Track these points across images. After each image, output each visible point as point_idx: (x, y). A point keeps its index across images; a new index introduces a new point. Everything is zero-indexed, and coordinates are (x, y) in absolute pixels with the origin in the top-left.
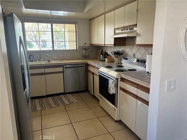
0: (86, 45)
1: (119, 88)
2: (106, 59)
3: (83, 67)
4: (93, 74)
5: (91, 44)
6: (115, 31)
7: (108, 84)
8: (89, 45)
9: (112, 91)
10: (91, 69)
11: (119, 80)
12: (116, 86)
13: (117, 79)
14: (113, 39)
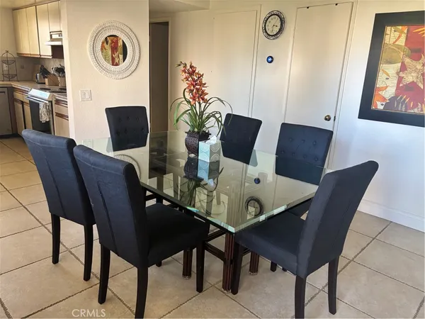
0: (9, 56)
1: (54, 114)
2: (46, 80)
3: (4, 92)
4: (22, 103)
5: (18, 54)
6: (51, 35)
7: (39, 109)
8: (16, 56)
9: (44, 118)
10: (19, 96)
11: (54, 102)
12: (51, 111)
13: (51, 102)
14: (50, 48)
